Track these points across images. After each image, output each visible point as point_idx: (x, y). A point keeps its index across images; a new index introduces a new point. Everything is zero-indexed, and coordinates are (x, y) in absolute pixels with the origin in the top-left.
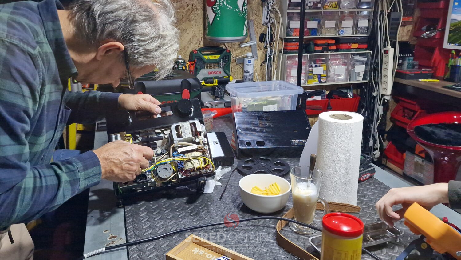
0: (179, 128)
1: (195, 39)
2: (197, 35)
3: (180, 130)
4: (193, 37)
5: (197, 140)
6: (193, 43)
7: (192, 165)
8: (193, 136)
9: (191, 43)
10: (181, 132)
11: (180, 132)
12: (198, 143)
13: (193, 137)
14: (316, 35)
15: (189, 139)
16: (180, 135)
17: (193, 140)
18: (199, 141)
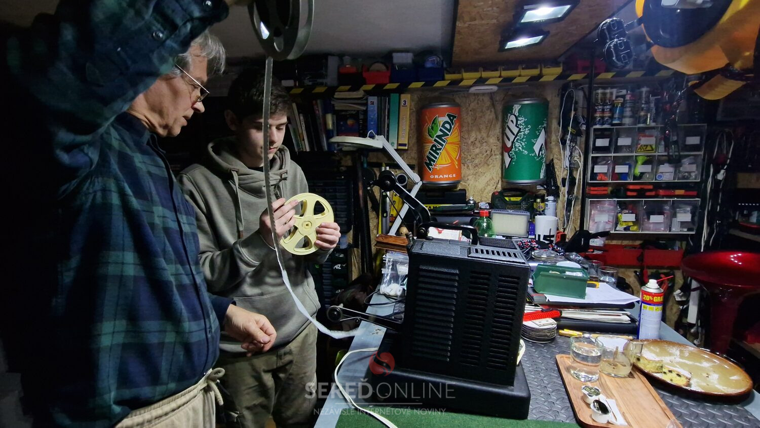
1: (493, 182)
2: (494, 178)
4: (490, 180)
6: (490, 185)
9: (488, 185)
14: (627, 180)
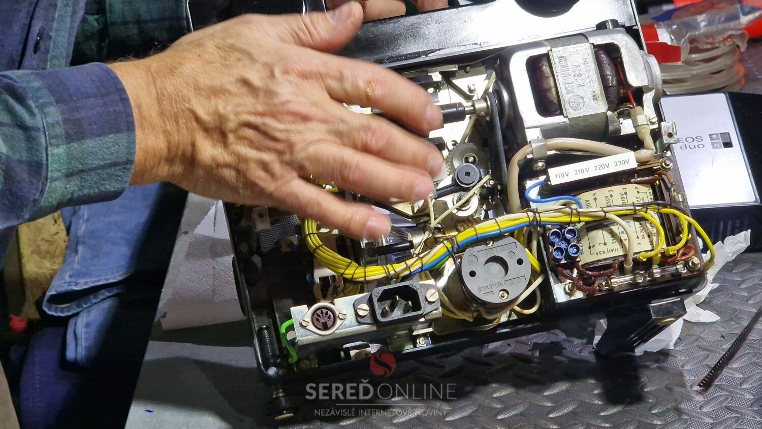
0: (546, 68)
3: (551, 80)
5: (627, 127)
7: (617, 246)
8: (609, 109)
10: (554, 90)
11: (549, 90)
12: (633, 142)
13: (609, 113)
15: (592, 120)
16: (552, 102)
17: (611, 128)
18: (633, 131)
